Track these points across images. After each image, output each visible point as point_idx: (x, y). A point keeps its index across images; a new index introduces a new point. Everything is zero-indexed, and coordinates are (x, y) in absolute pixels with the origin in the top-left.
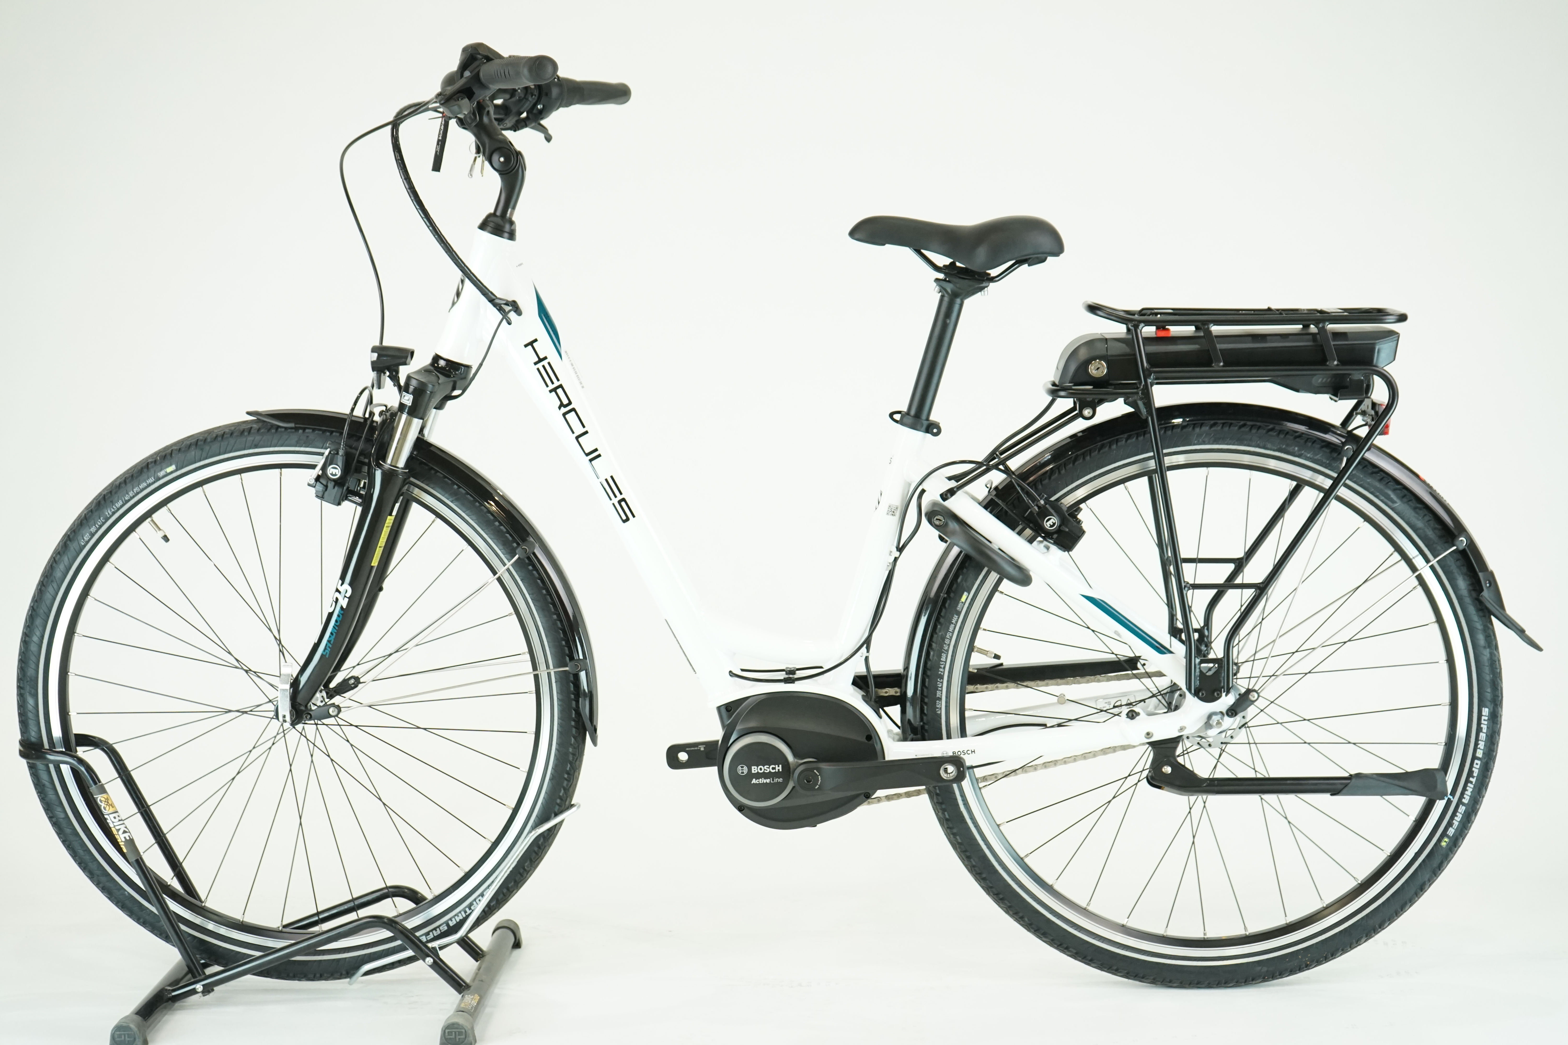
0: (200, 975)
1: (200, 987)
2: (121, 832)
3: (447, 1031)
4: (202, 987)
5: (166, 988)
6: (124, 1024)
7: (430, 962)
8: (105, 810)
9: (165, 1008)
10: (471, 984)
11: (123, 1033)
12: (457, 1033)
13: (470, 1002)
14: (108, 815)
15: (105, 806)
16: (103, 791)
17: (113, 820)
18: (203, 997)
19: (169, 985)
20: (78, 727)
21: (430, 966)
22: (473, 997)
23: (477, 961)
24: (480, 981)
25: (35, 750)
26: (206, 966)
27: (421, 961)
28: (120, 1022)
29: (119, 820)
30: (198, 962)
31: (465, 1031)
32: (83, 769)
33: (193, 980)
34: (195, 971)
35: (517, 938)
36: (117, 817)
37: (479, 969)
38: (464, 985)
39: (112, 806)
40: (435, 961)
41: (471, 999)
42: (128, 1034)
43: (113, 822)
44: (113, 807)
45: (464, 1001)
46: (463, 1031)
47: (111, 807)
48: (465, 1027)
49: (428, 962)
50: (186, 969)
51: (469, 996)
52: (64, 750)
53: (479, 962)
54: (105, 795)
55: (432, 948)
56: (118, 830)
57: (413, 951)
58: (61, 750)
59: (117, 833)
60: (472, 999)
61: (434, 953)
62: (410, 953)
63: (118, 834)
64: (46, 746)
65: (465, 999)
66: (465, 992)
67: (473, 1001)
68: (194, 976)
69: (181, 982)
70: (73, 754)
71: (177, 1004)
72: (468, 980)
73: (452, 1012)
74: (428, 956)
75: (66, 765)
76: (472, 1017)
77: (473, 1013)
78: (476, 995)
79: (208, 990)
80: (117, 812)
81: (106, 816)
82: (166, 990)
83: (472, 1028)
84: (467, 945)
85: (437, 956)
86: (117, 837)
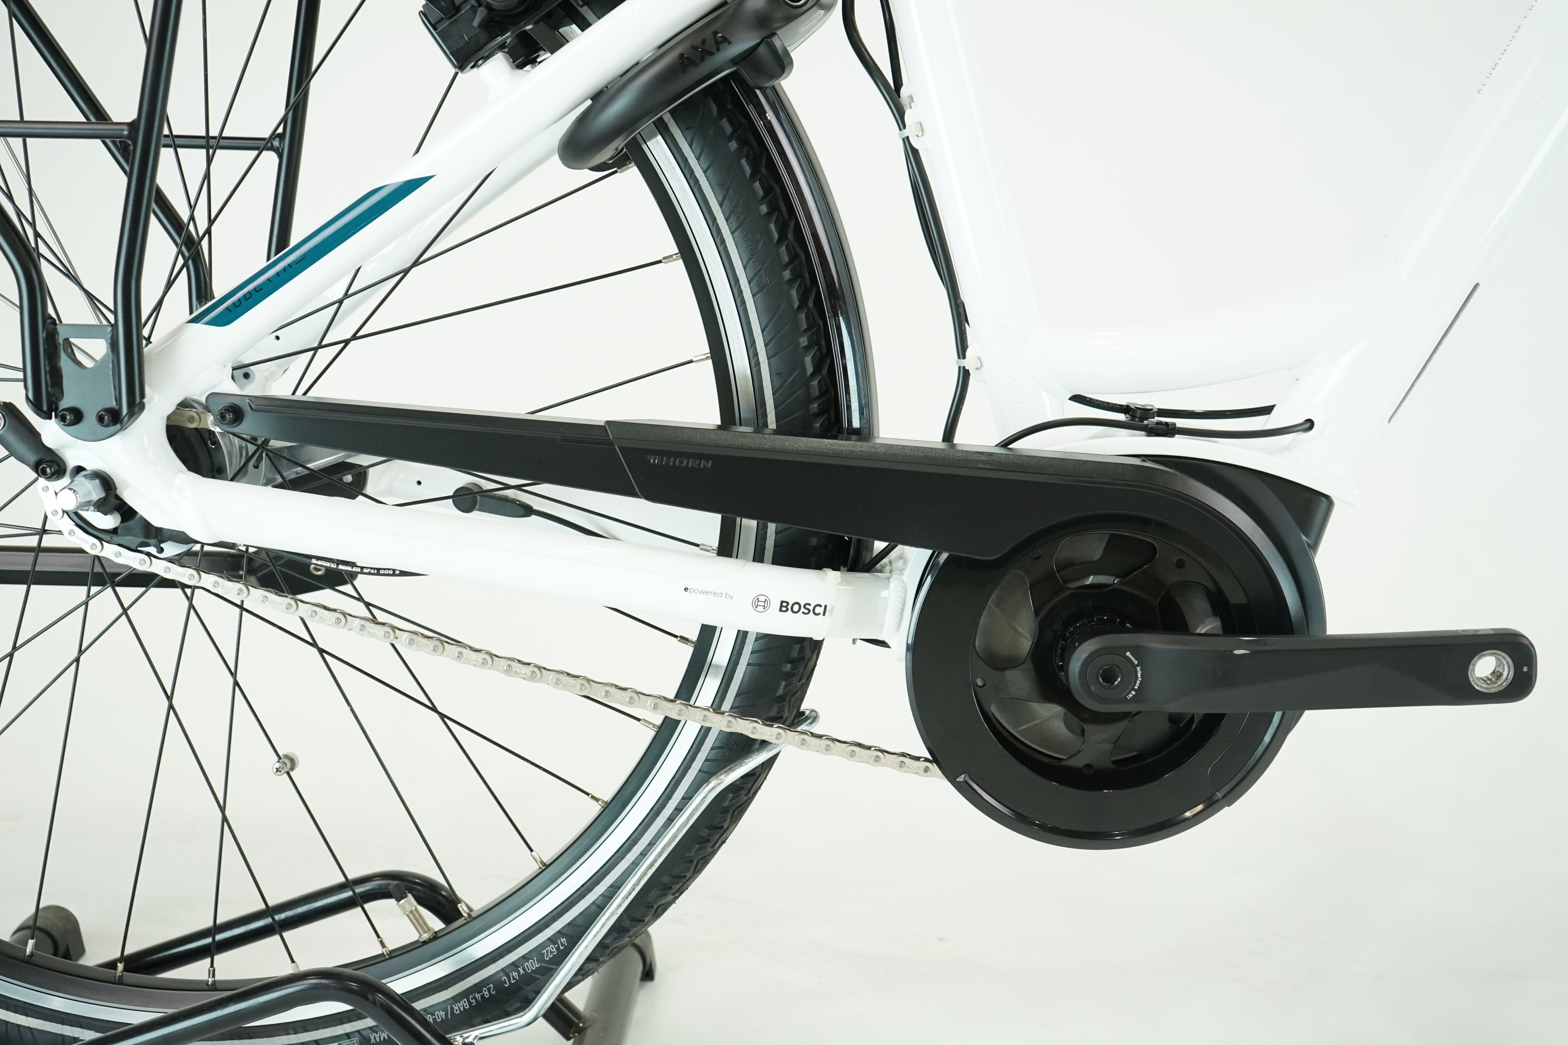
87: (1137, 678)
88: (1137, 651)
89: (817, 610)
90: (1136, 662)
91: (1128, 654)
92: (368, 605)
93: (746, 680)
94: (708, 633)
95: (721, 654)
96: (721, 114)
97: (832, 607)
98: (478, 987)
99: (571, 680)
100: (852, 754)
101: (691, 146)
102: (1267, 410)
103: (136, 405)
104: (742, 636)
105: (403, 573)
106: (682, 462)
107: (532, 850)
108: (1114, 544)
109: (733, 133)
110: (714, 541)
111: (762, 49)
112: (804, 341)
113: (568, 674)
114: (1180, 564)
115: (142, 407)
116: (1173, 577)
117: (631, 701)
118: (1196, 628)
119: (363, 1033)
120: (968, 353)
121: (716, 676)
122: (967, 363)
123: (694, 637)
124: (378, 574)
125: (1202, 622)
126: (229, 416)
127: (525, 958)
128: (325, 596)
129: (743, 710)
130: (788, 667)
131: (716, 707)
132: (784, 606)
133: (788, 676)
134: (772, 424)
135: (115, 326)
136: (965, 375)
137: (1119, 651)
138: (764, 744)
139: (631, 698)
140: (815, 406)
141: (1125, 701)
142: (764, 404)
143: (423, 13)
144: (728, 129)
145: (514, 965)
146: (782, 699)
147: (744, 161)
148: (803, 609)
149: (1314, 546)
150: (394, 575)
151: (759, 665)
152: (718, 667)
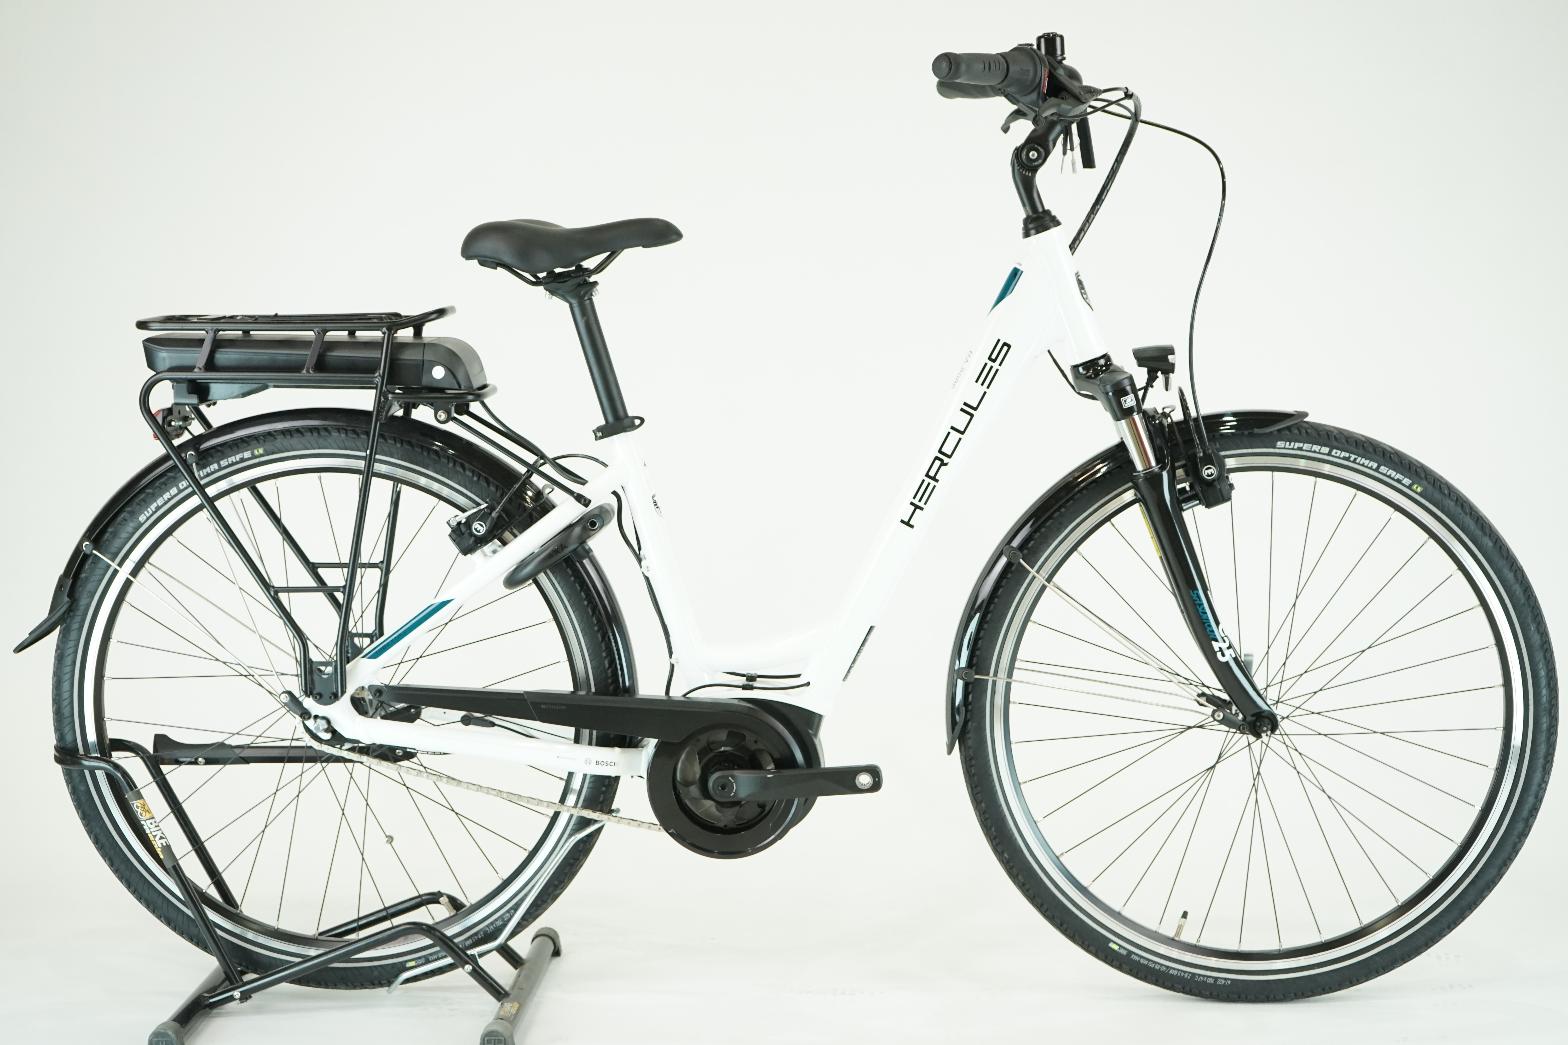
0: (237, 982)
1: (238, 994)
2: (157, 838)
3: (486, 1039)
4: (239, 994)
5: (204, 994)
6: (162, 1031)
7: (469, 969)
8: (142, 816)
9: (202, 1015)
10: (510, 992)
11: (160, 1039)
12: (496, 1041)
13: (509, 1010)
14: (145, 821)
15: (142, 812)
16: (139, 796)
17: (150, 826)
18: (240, 1004)
19: (207, 992)
20: (113, 732)
21: (470, 974)
22: (512, 1004)
23: (516, 969)
24: (519, 988)
25: (68, 755)
26: (243, 973)
27: (460, 969)
28: (157, 1028)
29: (156, 826)
30: (235, 969)
31: (505, 1040)
32: (119, 775)
33: (230, 987)
34: (232, 977)
35: (557, 946)
36: (153, 823)
37: (519, 976)
38: (503, 992)
39: (149, 811)
40: (474, 969)
41: (510, 1007)
42: (166, 1041)
43: (150, 828)
44: (149, 813)
45: (503, 1009)
46: (503, 1038)
47: (147, 813)
48: (504, 1035)
49: (467, 969)
50: (224, 976)
51: (509, 1004)
52: (99, 755)
53: (518, 970)
54: (141, 801)
55: (471, 955)
56: (155, 836)
57: (453, 958)
58: (96, 755)
59: (153, 839)
60: (512, 1007)
61: (473, 960)
62: (449, 960)
63: (155, 840)
64: (81, 751)
65: (504, 1007)
66: (504, 1000)
67: (512, 1009)
68: (232, 984)
69: (219, 989)
70: (108, 759)
71: (215, 1011)
72: (507, 989)
73: (490, 1019)
74: (467, 963)
75: (101, 771)
76: (512, 1025)
77: (513, 1020)
78: (515, 1003)
79: (245, 997)
80: (154, 818)
81: (142, 822)
82: (204, 996)
83: (512, 1037)
84: (506, 952)
85: (477, 963)
86: (154, 843)
87: (733, 788)
88: (733, 777)
89: (611, 764)
90: (733, 781)
91: (730, 778)
92: (425, 768)
93: (587, 794)
94: (571, 775)
95: (576, 784)
96: (567, 567)
97: (617, 763)
98: (476, 934)
99: (513, 796)
100: (629, 823)
101: (556, 579)
102: (798, 676)
103: (343, 692)
104: (585, 776)
105: (444, 754)
106: (554, 707)
107: (498, 874)
108: (730, 735)
109: (572, 574)
110: (572, 736)
111: (580, 548)
112: (604, 654)
113: (512, 794)
114: (756, 742)
115: (345, 692)
116: (753, 747)
117: (538, 804)
118: (767, 767)
119: (427, 957)
120: (673, 656)
121: (574, 794)
122: (673, 661)
123: (565, 777)
124: (434, 754)
125: (769, 765)
126: (378, 694)
127: (496, 920)
128: (405, 763)
129: (586, 806)
130: (604, 789)
131: (575, 806)
132: (597, 763)
133: (604, 793)
134: (593, 690)
135: (336, 661)
136: (672, 666)
137: (726, 777)
138: (595, 821)
139: (538, 803)
140: (610, 680)
141: (730, 797)
142: (589, 680)
143: (450, 535)
144: (570, 572)
145: (492, 923)
146: (602, 802)
147: (577, 585)
148: (605, 764)
149: (816, 734)
150: (441, 754)
151: (591, 788)
152: (575, 790)
